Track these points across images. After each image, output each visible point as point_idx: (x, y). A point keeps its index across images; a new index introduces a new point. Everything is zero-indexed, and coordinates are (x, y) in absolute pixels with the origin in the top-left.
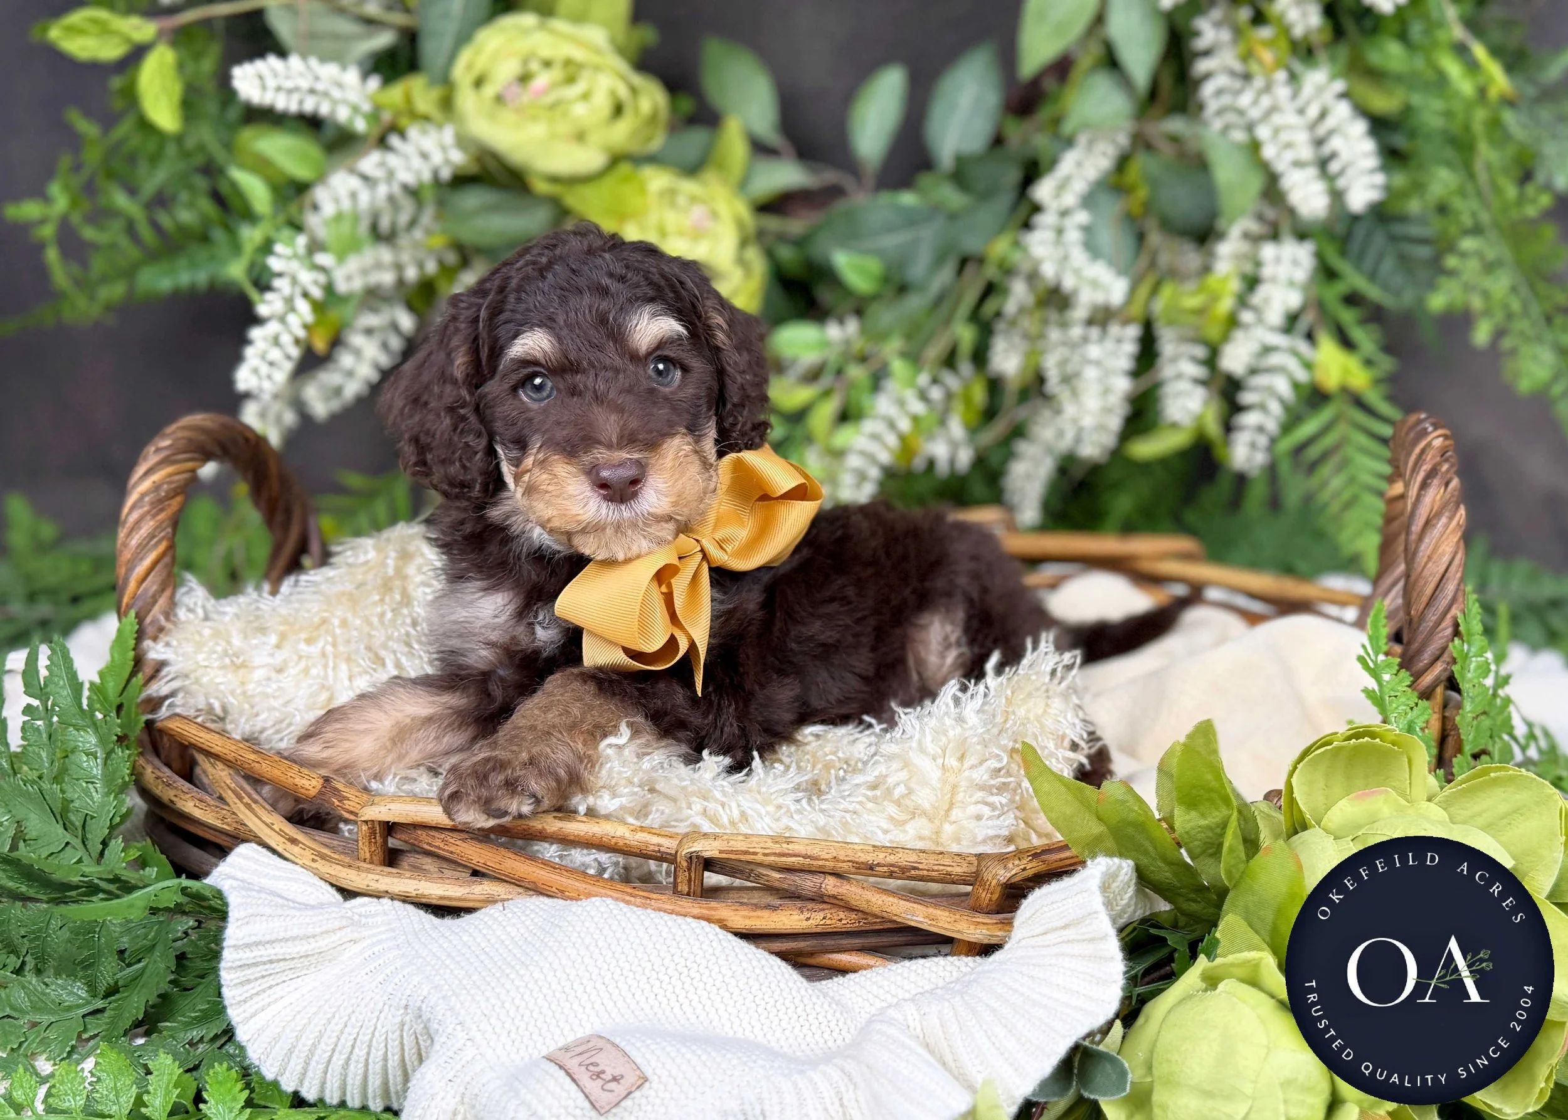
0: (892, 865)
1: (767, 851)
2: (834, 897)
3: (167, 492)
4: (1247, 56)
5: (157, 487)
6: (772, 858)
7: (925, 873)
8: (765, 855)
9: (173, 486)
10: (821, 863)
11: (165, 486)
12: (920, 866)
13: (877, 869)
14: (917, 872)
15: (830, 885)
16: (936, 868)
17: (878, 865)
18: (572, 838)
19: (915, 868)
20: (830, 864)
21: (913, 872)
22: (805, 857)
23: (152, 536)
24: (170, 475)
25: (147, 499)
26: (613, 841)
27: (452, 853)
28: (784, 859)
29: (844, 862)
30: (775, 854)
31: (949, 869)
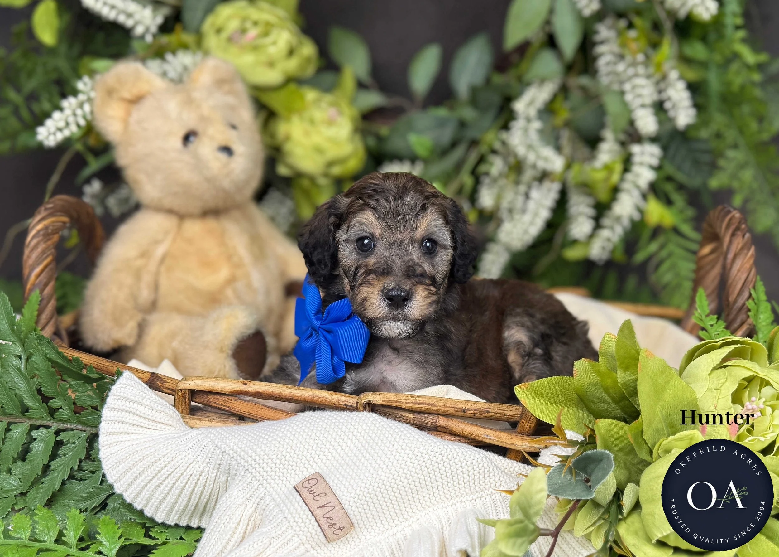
0: (475, 410)
1: (408, 401)
2: (444, 427)
3: (52, 230)
4: (623, 45)
5: (46, 228)
6: (411, 405)
7: (493, 414)
8: (407, 403)
9: (55, 228)
10: (437, 408)
11: (51, 227)
12: (490, 410)
13: (468, 411)
14: (489, 414)
15: (442, 421)
16: (499, 411)
17: (468, 409)
18: (296, 398)
19: (487, 412)
20: (442, 409)
21: (486, 414)
22: (428, 405)
23: (43, 252)
24: (53, 222)
25: (41, 233)
26: (320, 400)
27: (229, 407)
28: (417, 406)
29: (450, 407)
30: (412, 403)
31: (506, 412)
